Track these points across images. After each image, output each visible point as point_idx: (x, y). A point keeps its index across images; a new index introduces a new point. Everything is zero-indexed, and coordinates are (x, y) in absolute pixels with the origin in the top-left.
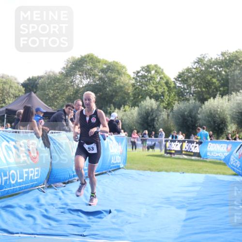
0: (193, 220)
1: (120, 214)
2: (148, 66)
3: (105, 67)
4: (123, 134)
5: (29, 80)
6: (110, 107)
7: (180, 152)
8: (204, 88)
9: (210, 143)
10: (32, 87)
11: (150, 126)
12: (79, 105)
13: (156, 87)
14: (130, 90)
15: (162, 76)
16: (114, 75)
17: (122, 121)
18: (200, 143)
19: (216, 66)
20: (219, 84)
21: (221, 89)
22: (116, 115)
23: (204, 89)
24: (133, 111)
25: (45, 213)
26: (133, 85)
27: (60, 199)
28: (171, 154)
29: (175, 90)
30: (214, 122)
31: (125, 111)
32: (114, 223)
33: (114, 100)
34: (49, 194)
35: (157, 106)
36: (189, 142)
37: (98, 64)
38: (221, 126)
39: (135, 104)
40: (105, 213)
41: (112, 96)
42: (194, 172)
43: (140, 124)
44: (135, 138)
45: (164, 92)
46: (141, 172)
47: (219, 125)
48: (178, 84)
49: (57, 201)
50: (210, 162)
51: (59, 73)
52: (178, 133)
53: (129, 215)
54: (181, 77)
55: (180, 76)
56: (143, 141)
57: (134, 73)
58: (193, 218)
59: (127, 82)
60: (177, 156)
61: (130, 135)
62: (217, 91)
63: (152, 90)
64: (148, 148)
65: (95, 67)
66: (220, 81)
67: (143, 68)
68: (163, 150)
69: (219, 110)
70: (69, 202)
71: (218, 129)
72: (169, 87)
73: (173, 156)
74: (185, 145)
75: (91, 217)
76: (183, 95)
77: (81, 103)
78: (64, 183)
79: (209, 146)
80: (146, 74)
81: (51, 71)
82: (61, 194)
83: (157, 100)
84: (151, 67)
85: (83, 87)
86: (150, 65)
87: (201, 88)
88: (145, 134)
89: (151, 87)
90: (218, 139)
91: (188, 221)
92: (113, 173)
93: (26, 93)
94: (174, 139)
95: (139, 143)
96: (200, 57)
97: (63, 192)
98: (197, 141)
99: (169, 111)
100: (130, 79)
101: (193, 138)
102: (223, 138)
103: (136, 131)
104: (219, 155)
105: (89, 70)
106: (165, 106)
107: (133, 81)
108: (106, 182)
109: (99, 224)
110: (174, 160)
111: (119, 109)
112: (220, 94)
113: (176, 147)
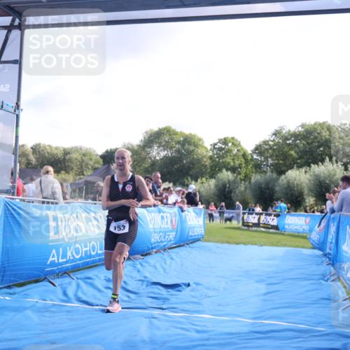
0: (272, 294)
1: (199, 287)
2: (225, 139)
3: (182, 139)
4: (201, 206)
5: (107, 152)
6: (187, 179)
7: (257, 225)
8: (281, 160)
9: (288, 216)
10: (110, 159)
11: (227, 198)
12: (158, 178)
13: (233, 159)
14: (208, 162)
15: (239, 148)
16: (192, 148)
17: (199, 194)
18: (277, 216)
19: (293, 139)
20: (297, 156)
21: (299, 161)
22: (193, 187)
23: (281, 162)
24: (210, 183)
25: (124, 285)
26: (211, 158)
27: (139, 271)
28: (248, 226)
29: (253, 163)
30: (292, 195)
31: (202, 183)
32: (193, 297)
33: (191, 173)
34: (128, 266)
35: (233, 178)
36: (266, 215)
37: (175, 136)
38: (299, 199)
39: (212, 176)
40: (183, 286)
41: (189, 169)
42: (272, 245)
43: (217, 196)
44: (212, 210)
45: (241, 164)
46: (219, 245)
47: (297, 198)
48: (255, 157)
49: (135, 274)
50: (288, 235)
51: (137, 146)
52: (255, 206)
53: (208, 288)
54: (258, 149)
55: (256, 149)
56: (221, 213)
57: (211, 145)
58: (272, 292)
59: (205, 154)
60: (254, 229)
61: (207, 208)
62: (294, 163)
63: (229, 163)
64: (226, 221)
65: (172, 139)
66: (298, 154)
67: (220, 141)
68: (241, 223)
69: (296, 182)
70: (147, 275)
71: (296, 202)
72: (246, 160)
73: (251, 229)
74: (263, 217)
75: (170, 290)
76: (260, 168)
77: (159, 175)
78: (142, 255)
79: (287, 218)
80: (223, 146)
81: (128, 144)
82: (139, 266)
83: (234, 172)
84: (228, 140)
85: (160, 159)
86: (228, 138)
87: (278, 160)
88: (222, 206)
89: (228, 159)
90: (296, 211)
91: (268, 295)
92: (191, 245)
93: (104, 165)
94: (251, 212)
95: (216, 215)
96: (277, 129)
97: (141, 265)
98: (275, 213)
99: (247, 183)
100: (207, 151)
101: (270, 211)
102: (301, 211)
103: (213, 203)
104: (297, 227)
105: (166, 142)
106: (242, 178)
107: (211, 154)
108: (184, 254)
109: (178, 297)
110: (252, 233)
111: (196, 181)
112: (297, 167)
113: (253, 219)
